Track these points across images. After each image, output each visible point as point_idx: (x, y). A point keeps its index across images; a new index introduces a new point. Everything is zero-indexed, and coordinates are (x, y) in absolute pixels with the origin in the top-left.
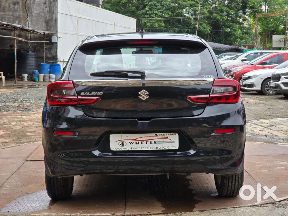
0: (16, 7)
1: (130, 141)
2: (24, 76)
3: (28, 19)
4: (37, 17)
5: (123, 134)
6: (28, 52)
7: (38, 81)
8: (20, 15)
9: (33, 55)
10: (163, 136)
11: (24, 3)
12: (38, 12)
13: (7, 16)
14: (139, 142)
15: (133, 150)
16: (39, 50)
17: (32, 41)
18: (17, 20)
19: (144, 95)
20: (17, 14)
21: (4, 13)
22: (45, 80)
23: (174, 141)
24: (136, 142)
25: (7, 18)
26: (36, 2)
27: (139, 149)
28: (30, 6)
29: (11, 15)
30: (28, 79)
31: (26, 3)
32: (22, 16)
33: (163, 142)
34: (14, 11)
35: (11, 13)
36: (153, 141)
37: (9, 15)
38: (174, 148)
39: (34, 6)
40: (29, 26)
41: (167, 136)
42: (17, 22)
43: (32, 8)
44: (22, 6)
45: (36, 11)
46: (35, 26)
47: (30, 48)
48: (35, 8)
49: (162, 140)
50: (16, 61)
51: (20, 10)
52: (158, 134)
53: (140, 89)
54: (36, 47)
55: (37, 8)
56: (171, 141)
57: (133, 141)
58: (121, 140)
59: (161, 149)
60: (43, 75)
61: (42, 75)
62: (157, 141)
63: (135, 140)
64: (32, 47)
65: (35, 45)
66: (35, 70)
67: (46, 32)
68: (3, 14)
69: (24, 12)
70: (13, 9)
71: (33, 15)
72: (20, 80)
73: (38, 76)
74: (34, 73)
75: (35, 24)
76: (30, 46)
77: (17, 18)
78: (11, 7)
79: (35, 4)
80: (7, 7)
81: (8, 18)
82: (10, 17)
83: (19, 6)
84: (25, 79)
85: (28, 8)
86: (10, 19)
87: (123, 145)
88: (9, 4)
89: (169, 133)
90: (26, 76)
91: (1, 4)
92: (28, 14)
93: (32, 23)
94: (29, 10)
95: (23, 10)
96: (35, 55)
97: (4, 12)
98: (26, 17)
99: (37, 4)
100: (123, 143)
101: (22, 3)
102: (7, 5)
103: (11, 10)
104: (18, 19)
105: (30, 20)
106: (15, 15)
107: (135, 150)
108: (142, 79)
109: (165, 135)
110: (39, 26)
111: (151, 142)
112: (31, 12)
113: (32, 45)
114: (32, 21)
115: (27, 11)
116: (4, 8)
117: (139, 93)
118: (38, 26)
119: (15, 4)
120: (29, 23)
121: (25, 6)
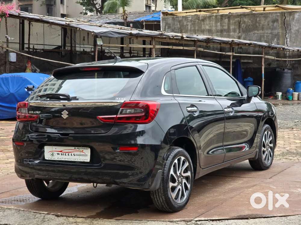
0: (275, 24)
1: (58, 152)
2: (278, 94)
3: (287, 36)
4: (296, 34)
5: (53, 147)
6: (284, 70)
7: (292, 99)
8: (278, 33)
9: (289, 73)
10: (80, 150)
11: (283, 20)
12: (297, 28)
13: (266, 35)
14: (63, 154)
15: (59, 160)
16: (297, 68)
17: (290, 58)
18: (275, 38)
19: (65, 115)
20: (276, 32)
21: (263, 32)
22: (299, 99)
23: (87, 155)
24: (61, 154)
25: (265, 37)
26: (295, 19)
27: (63, 160)
28: (289, 23)
29: (270, 34)
30: (282, 98)
31: (285, 20)
32: (280, 34)
33: (80, 155)
34: (272, 29)
35: (269, 31)
36: (73, 153)
37: (267, 33)
38: (87, 161)
39: (294, 23)
40: (288, 43)
41: (83, 150)
42: (275, 39)
43: (291, 25)
44: (281, 23)
45: (295, 28)
46: (294, 43)
47: (288, 66)
48: (294, 24)
49: (79, 153)
50: (263, 80)
51: (279, 28)
52: (76, 148)
53: (62, 110)
54: (294, 64)
55: (297, 25)
56: (85, 154)
57: (59, 153)
58: (52, 151)
59: (78, 161)
60: (298, 93)
61: (296, 94)
62: (75, 153)
63: (61, 151)
64: (290, 65)
65: (294, 62)
66: (289, 89)
67: (300, 49)
68: (261, 32)
69: (283, 30)
70: (272, 27)
71: (292, 32)
72: (274, 99)
73: (292, 95)
74: (288, 91)
75: (293, 41)
76: (288, 63)
77: (276, 35)
78: (270, 25)
79: (295, 21)
80: (266, 25)
81: (267, 36)
82: (269, 35)
83: (278, 23)
84: (279, 97)
85: (287, 24)
86: (268, 37)
87: (53, 155)
88: (268, 22)
89: (84, 148)
90: (280, 94)
91: (261, 23)
92: (287, 31)
93: (290, 41)
94: (288, 27)
95: (282, 27)
96: (292, 73)
97: (263, 30)
98: (285, 35)
99: (296, 20)
100: (53, 153)
101: (281, 21)
102: (266, 23)
103: (270, 28)
104: (277, 37)
105: (289, 37)
106: (274, 32)
107: (60, 160)
108: (68, 101)
109: (81, 149)
110: (298, 43)
111: (71, 154)
112: (290, 29)
113: (290, 62)
114: (290, 38)
115: (286, 28)
116: (263, 26)
117: (62, 113)
118: (296, 43)
119: (274, 22)
120: (288, 40)
121: (284, 23)
